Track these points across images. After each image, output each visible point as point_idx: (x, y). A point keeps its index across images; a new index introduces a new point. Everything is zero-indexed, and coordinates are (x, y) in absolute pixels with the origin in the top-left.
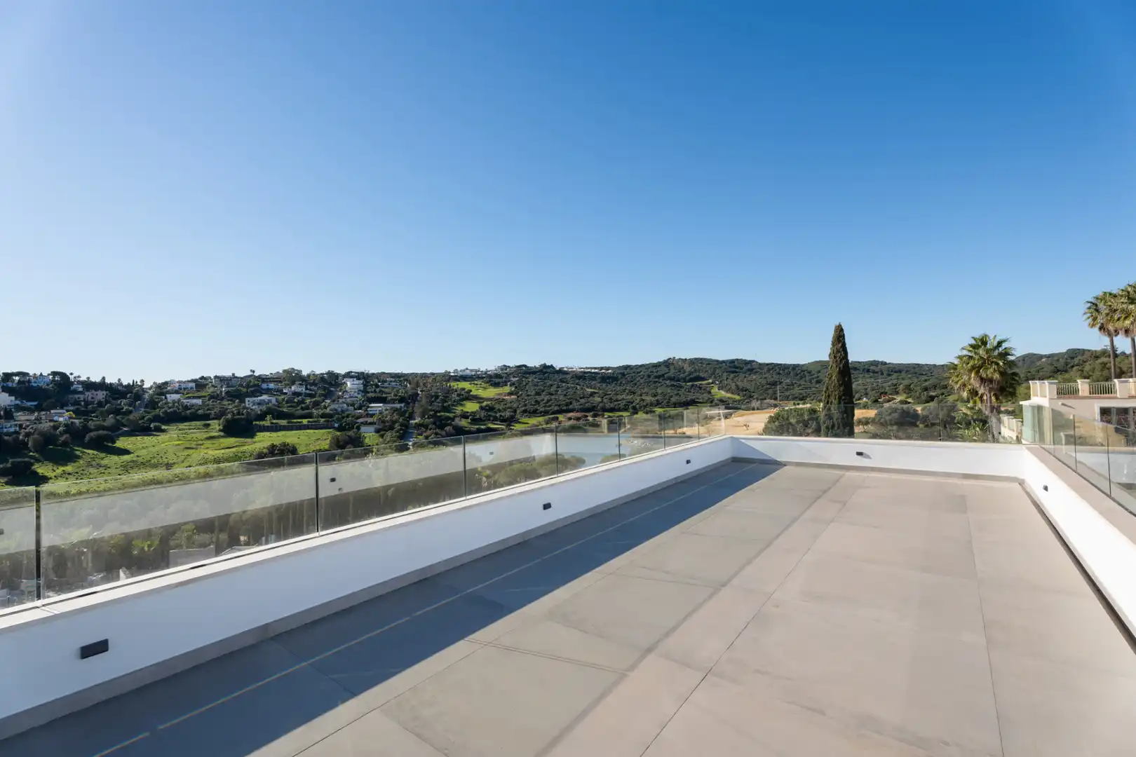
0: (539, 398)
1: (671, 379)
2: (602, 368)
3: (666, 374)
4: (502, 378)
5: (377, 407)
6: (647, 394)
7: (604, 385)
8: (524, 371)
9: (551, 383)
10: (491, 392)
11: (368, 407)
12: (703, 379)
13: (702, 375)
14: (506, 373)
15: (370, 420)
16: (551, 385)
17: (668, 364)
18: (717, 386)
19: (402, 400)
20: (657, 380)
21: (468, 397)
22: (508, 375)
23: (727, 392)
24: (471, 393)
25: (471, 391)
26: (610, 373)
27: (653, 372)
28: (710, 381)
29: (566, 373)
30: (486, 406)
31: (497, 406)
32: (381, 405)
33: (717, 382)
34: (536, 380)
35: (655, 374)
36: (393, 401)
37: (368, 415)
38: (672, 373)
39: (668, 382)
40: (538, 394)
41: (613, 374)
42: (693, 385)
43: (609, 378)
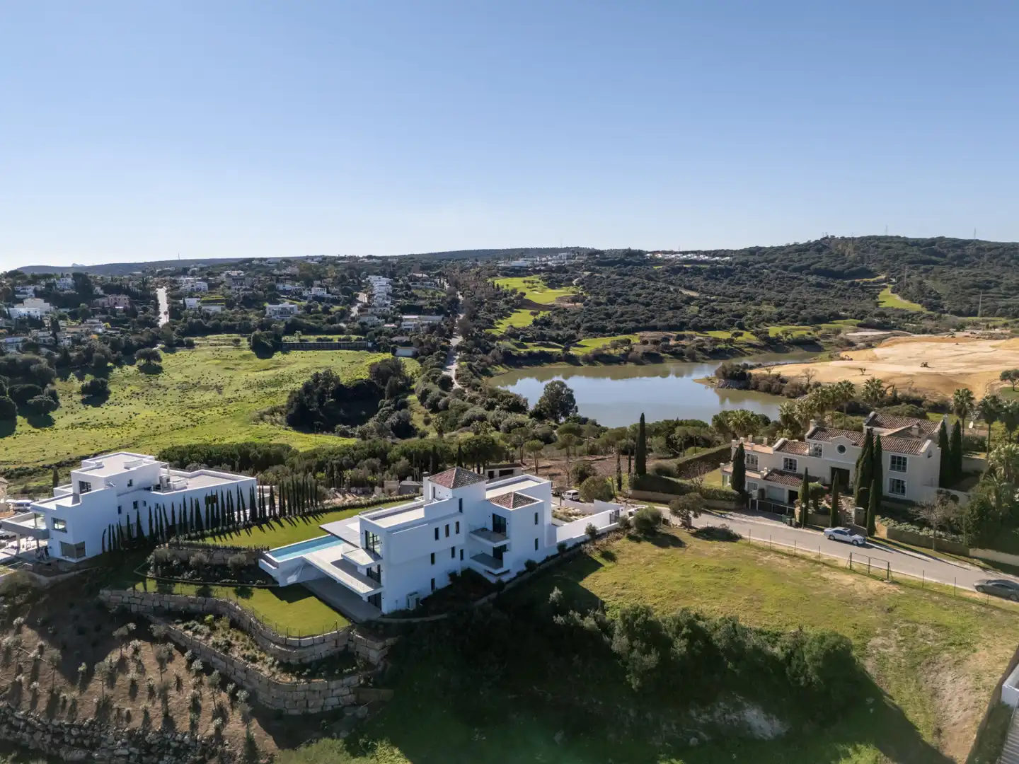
0: (610, 308)
1: (818, 272)
2: (715, 253)
3: (813, 264)
4: (566, 271)
5: (411, 319)
6: (769, 301)
7: (711, 283)
8: (598, 259)
9: (633, 281)
10: (548, 296)
11: (401, 320)
12: (870, 274)
13: (872, 267)
14: (573, 265)
15: (405, 339)
16: (634, 284)
17: (822, 246)
18: (892, 286)
19: (439, 311)
20: (795, 275)
21: (522, 303)
22: (577, 267)
23: (904, 296)
24: (525, 297)
25: (525, 294)
26: (727, 262)
27: (793, 261)
28: (883, 277)
29: (658, 262)
30: (542, 319)
31: (556, 320)
32: (416, 317)
33: (894, 280)
34: (614, 276)
35: (797, 265)
36: (428, 312)
37: (402, 333)
38: (824, 262)
39: (812, 279)
40: (611, 302)
41: (731, 264)
42: (852, 284)
43: (721, 270)
